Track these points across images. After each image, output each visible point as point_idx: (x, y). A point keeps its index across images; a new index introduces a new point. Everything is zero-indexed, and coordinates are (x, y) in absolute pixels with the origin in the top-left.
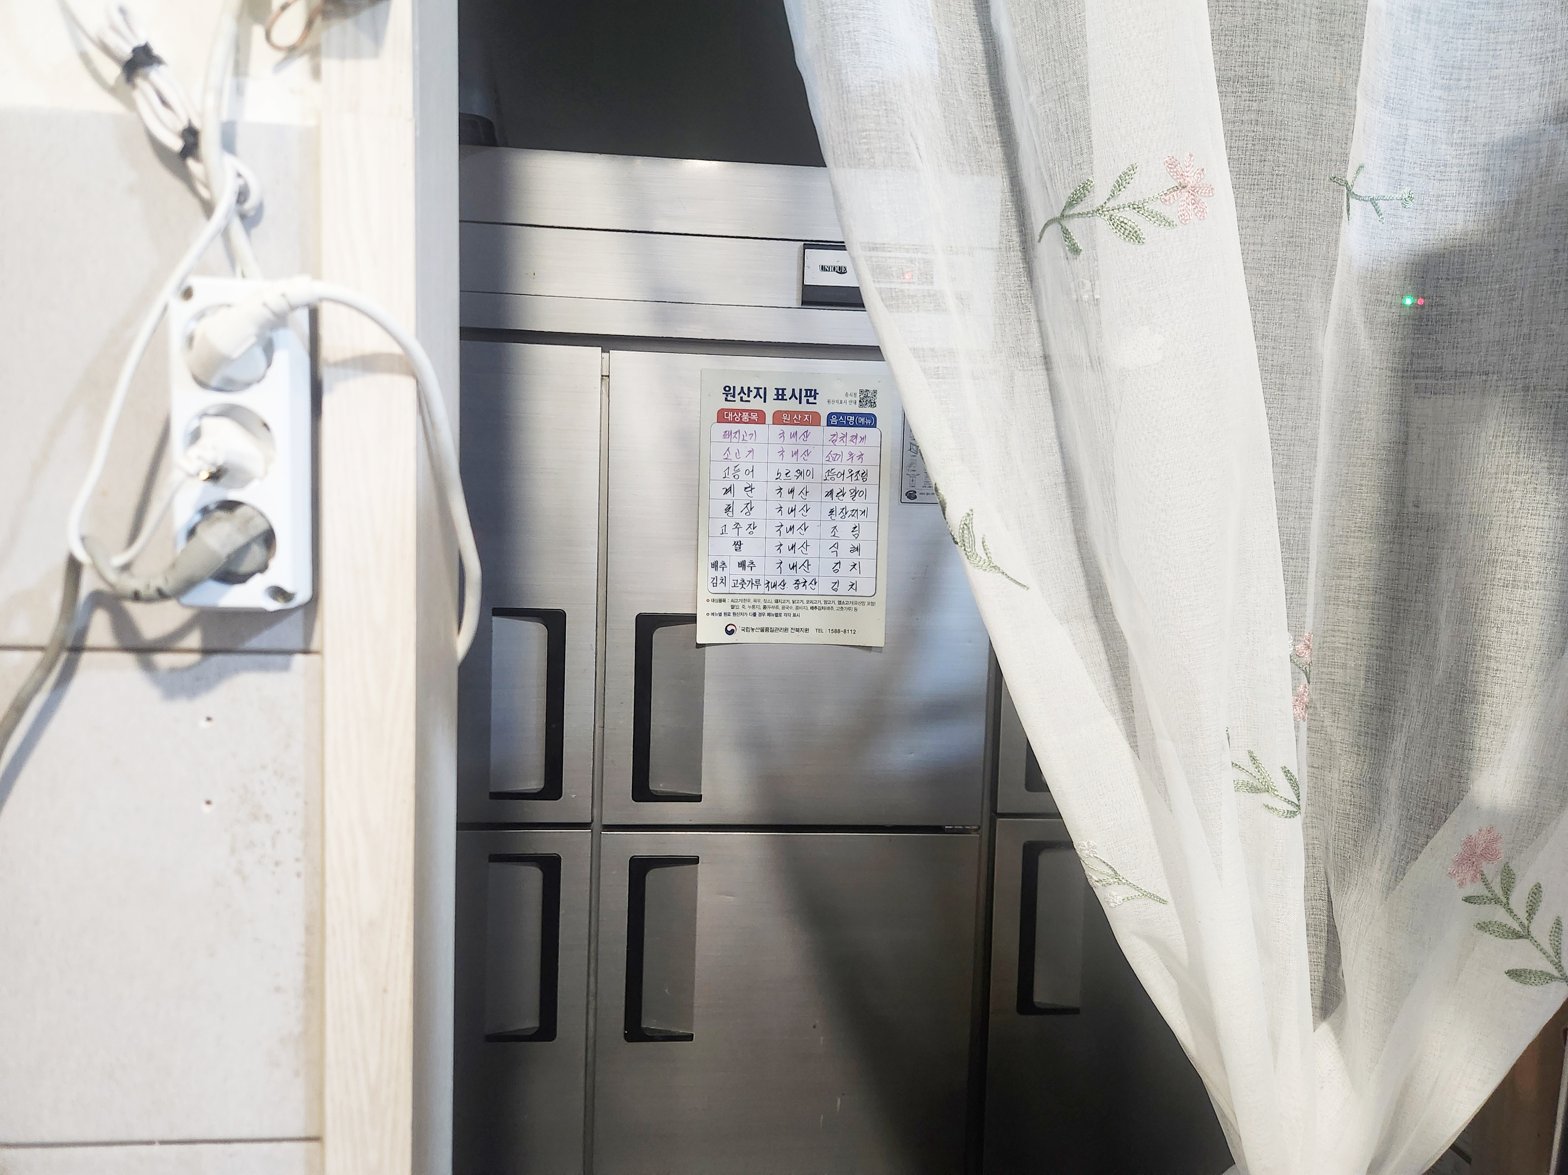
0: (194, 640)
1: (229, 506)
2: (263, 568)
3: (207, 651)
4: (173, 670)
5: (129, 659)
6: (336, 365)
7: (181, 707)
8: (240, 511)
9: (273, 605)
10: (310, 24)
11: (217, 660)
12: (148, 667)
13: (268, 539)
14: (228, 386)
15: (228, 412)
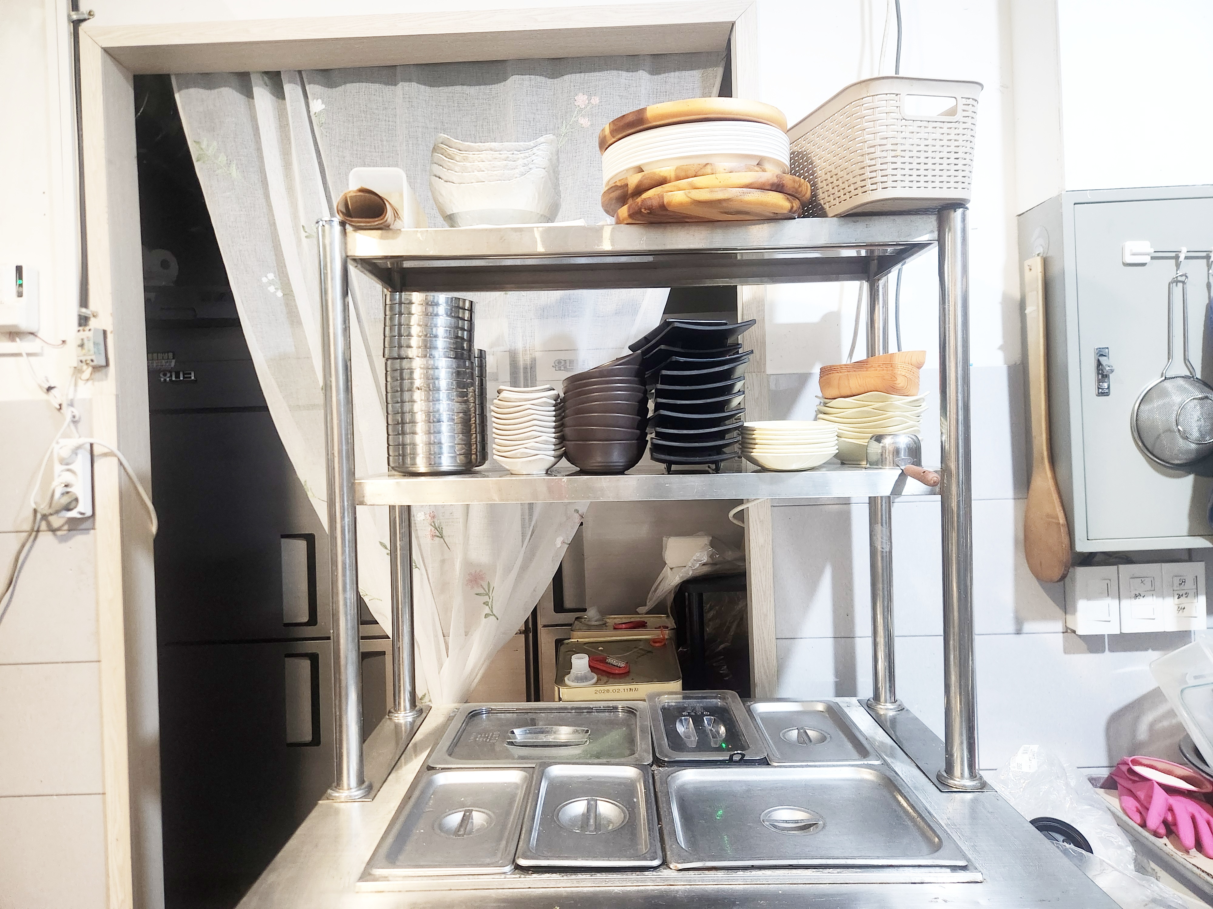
0: (66, 527)
1: (68, 493)
2: (75, 507)
3: (69, 530)
4: (62, 535)
5: (50, 533)
6: (98, 456)
7: (63, 545)
8: (70, 494)
9: (79, 516)
10: (91, 374)
11: (72, 532)
12: (55, 535)
13: (76, 500)
14: (67, 464)
15: (68, 470)
